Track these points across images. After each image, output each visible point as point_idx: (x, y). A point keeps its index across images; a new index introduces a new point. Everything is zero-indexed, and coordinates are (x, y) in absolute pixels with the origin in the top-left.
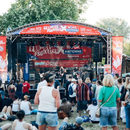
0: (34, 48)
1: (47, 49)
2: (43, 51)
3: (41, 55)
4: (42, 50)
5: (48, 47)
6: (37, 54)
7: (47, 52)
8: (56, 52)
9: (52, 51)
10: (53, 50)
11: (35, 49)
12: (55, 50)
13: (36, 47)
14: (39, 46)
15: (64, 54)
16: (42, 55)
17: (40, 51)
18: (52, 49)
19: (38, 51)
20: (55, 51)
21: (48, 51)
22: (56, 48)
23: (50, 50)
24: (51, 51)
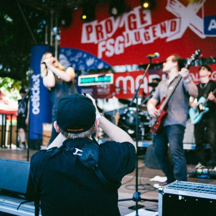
0: (97, 27)
1: (139, 25)
2: (125, 34)
3: (118, 52)
4: (120, 31)
5: (142, 16)
6: (104, 49)
7: (137, 36)
8: (172, 30)
9: (154, 32)
10: (158, 28)
11: (99, 32)
12: (168, 23)
13: (103, 23)
14: (112, 18)
15: (203, 36)
16: (122, 51)
17: (114, 37)
18: (154, 22)
19: (108, 38)
20: (168, 29)
21: (142, 32)
22: (171, 16)
23: (147, 28)
24: (150, 31)
